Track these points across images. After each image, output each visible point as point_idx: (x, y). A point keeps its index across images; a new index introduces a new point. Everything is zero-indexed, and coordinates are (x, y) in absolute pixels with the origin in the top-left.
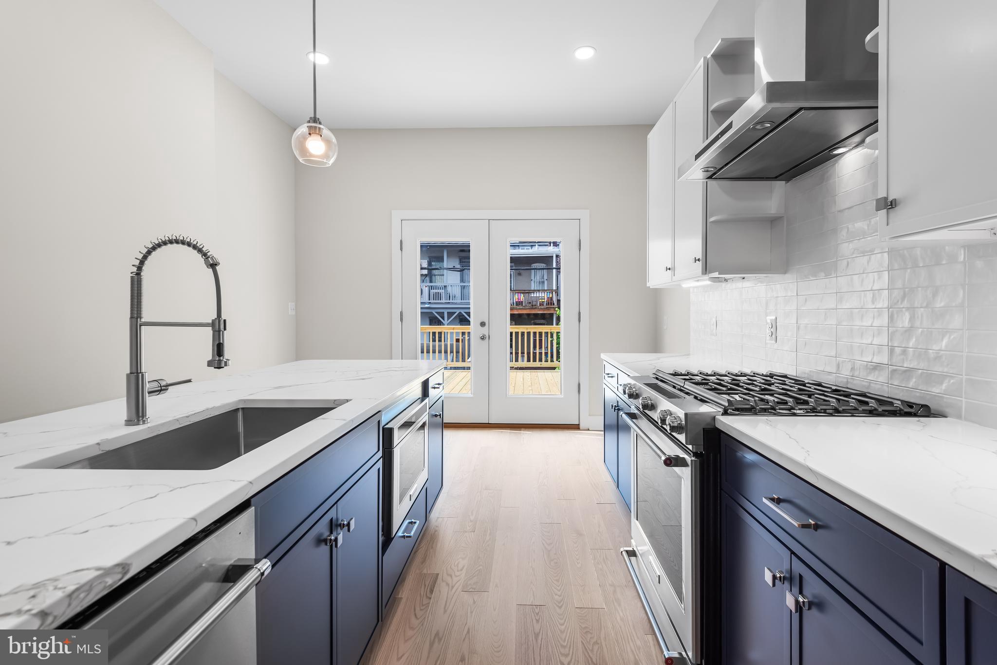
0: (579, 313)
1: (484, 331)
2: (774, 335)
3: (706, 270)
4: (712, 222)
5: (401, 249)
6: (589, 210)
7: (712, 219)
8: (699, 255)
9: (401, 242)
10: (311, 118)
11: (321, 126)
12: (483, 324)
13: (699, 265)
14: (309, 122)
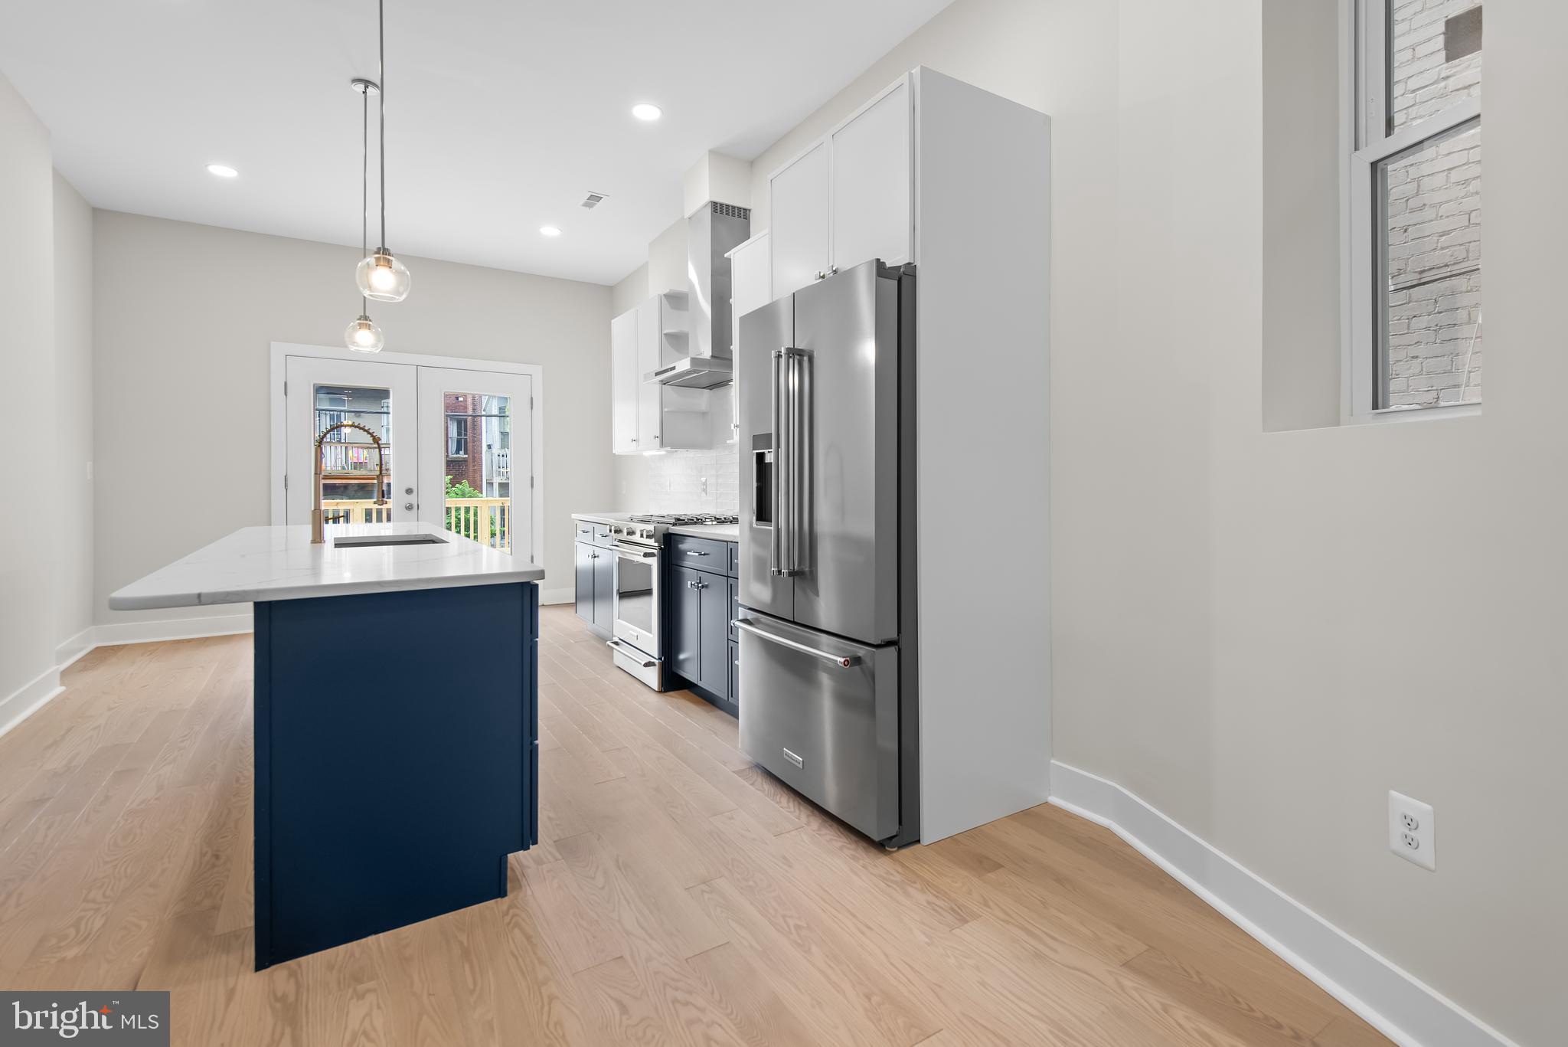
0: (532, 478)
1: (412, 499)
2: (705, 490)
3: (662, 445)
4: (667, 412)
5: (286, 394)
6: (541, 367)
7: (666, 410)
8: (658, 434)
9: (286, 384)
10: (361, 316)
11: (371, 323)
12: (409, 491)
13: (658, 440)
14: (360, 319)
